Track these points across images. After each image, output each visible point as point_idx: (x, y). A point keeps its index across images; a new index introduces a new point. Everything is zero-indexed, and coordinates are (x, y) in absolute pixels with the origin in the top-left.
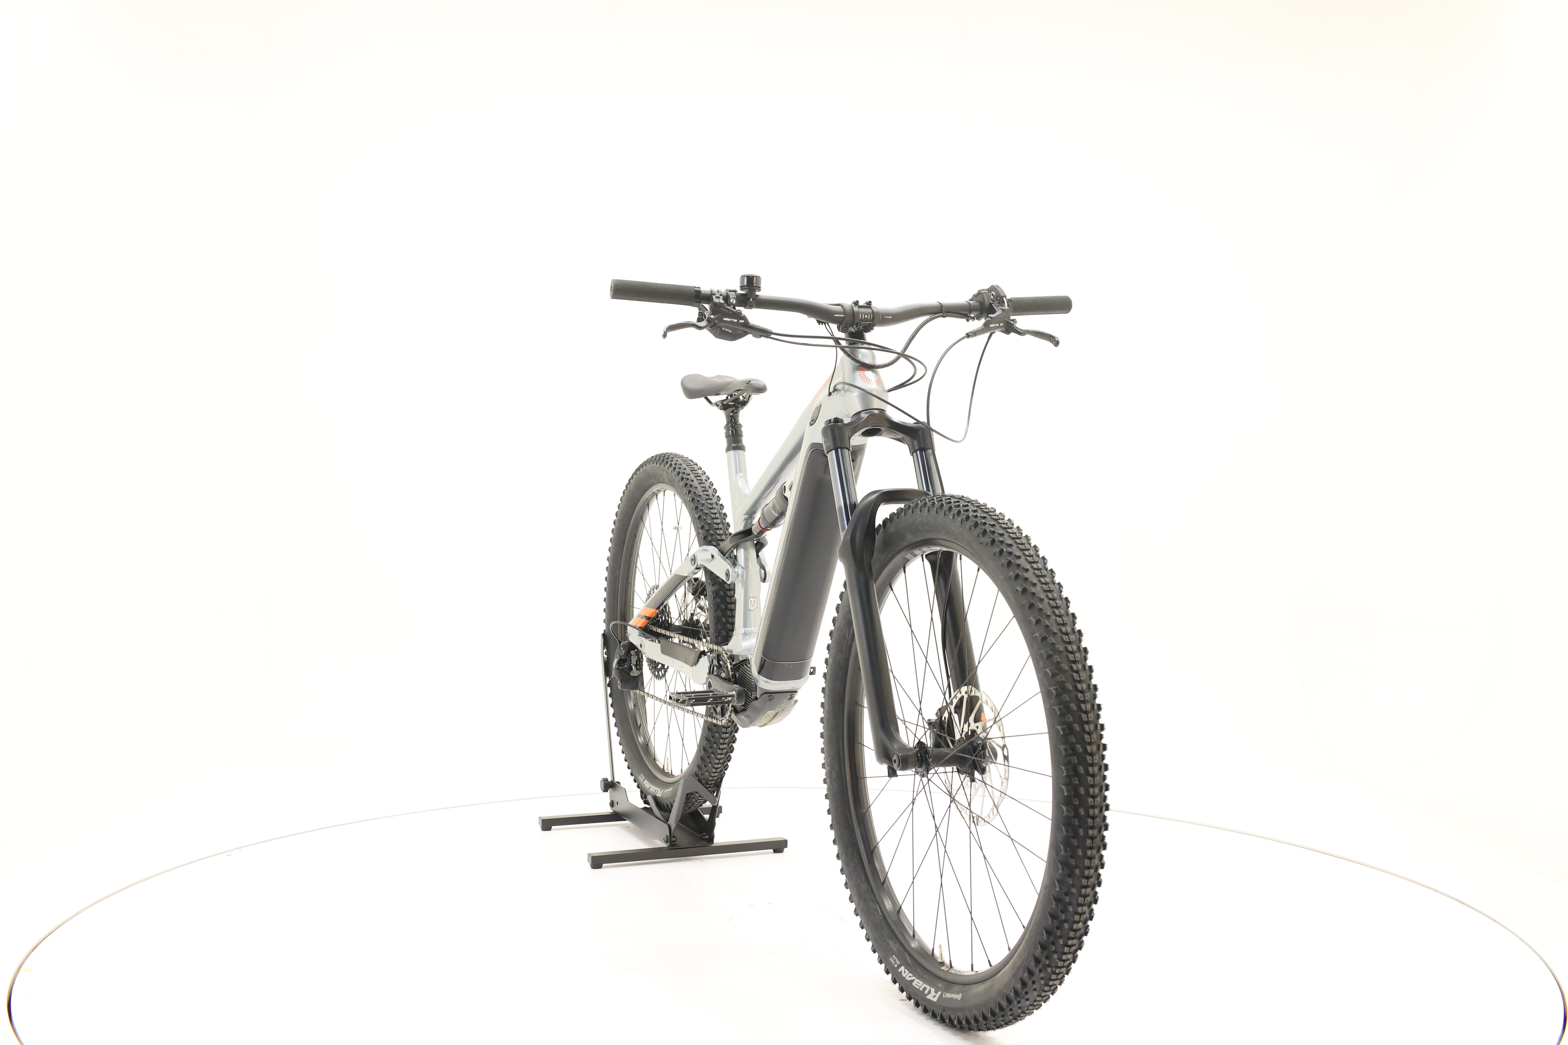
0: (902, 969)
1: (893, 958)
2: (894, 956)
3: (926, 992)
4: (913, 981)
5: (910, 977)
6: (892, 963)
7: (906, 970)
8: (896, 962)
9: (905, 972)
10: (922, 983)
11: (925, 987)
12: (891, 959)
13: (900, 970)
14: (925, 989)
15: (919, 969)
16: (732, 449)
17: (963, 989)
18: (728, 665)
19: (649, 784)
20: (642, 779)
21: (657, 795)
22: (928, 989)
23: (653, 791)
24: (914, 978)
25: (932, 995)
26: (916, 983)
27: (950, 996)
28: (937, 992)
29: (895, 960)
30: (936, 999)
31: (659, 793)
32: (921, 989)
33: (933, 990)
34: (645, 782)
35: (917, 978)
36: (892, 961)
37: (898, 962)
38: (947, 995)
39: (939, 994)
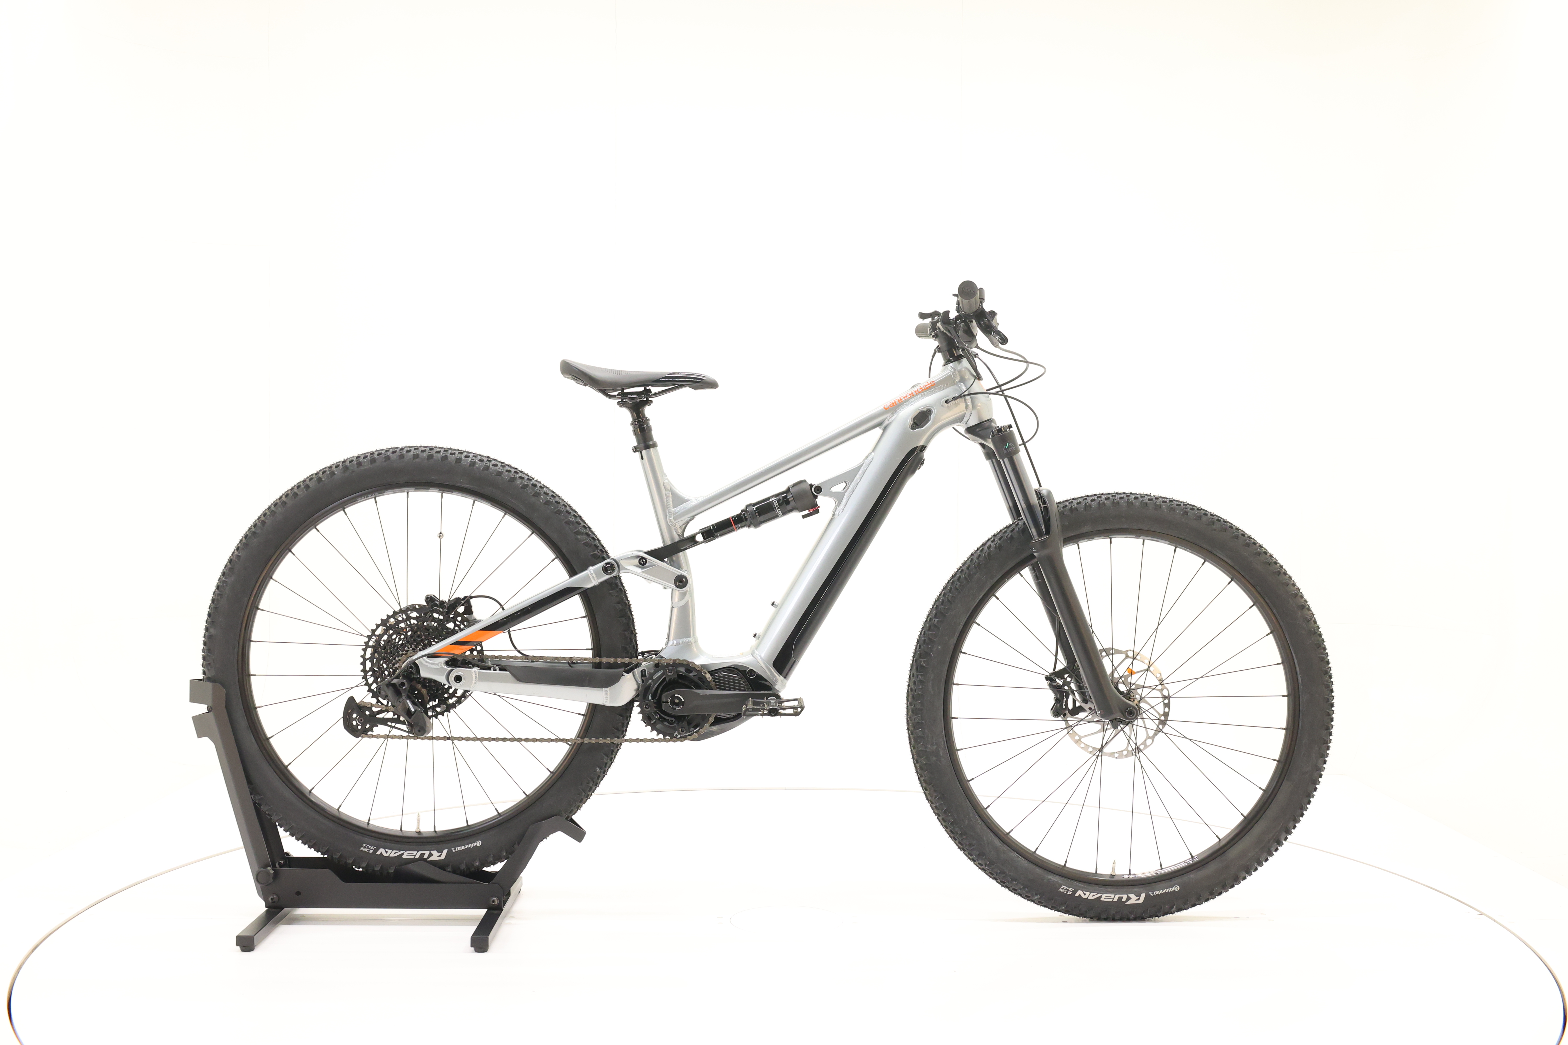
0: (1080, 892)
1: (1063, 888)
2: (1063, 887)
3: (1124, 900)
4: (1101, 897)
5: (1094, 895)
6: (1063, 893)
7: (1085, 892)
8: (1068, 890)
9: (1085, 894)
10: (1113, 896)
11: (1119, 897)
12: (1061, 890)
13: (1077, 895)
14: (1120, 898)
15: (1097, 888)
16: (647, 447)
17: (1172, 883)
18: (708, 676)
19: (394, 851)
20: (372, 849)
21: (431, 859)
22: (1125, 897)
23: (413, 857)
24: (1099, 895)
25: (1133, 899)
26: (1104, 897)
27: (1161, 892)
28: (1139, 895)
29: (1066, 889)
30: (1141, 901)
31: (436, 856)
32: (1115, 900)
33: (1132, 896)
34: (382, 851)
35: (1103, 894)
36: (1063, 891)
37: (1070, 889)
38: (1156, 893)
39: (1143, 896)
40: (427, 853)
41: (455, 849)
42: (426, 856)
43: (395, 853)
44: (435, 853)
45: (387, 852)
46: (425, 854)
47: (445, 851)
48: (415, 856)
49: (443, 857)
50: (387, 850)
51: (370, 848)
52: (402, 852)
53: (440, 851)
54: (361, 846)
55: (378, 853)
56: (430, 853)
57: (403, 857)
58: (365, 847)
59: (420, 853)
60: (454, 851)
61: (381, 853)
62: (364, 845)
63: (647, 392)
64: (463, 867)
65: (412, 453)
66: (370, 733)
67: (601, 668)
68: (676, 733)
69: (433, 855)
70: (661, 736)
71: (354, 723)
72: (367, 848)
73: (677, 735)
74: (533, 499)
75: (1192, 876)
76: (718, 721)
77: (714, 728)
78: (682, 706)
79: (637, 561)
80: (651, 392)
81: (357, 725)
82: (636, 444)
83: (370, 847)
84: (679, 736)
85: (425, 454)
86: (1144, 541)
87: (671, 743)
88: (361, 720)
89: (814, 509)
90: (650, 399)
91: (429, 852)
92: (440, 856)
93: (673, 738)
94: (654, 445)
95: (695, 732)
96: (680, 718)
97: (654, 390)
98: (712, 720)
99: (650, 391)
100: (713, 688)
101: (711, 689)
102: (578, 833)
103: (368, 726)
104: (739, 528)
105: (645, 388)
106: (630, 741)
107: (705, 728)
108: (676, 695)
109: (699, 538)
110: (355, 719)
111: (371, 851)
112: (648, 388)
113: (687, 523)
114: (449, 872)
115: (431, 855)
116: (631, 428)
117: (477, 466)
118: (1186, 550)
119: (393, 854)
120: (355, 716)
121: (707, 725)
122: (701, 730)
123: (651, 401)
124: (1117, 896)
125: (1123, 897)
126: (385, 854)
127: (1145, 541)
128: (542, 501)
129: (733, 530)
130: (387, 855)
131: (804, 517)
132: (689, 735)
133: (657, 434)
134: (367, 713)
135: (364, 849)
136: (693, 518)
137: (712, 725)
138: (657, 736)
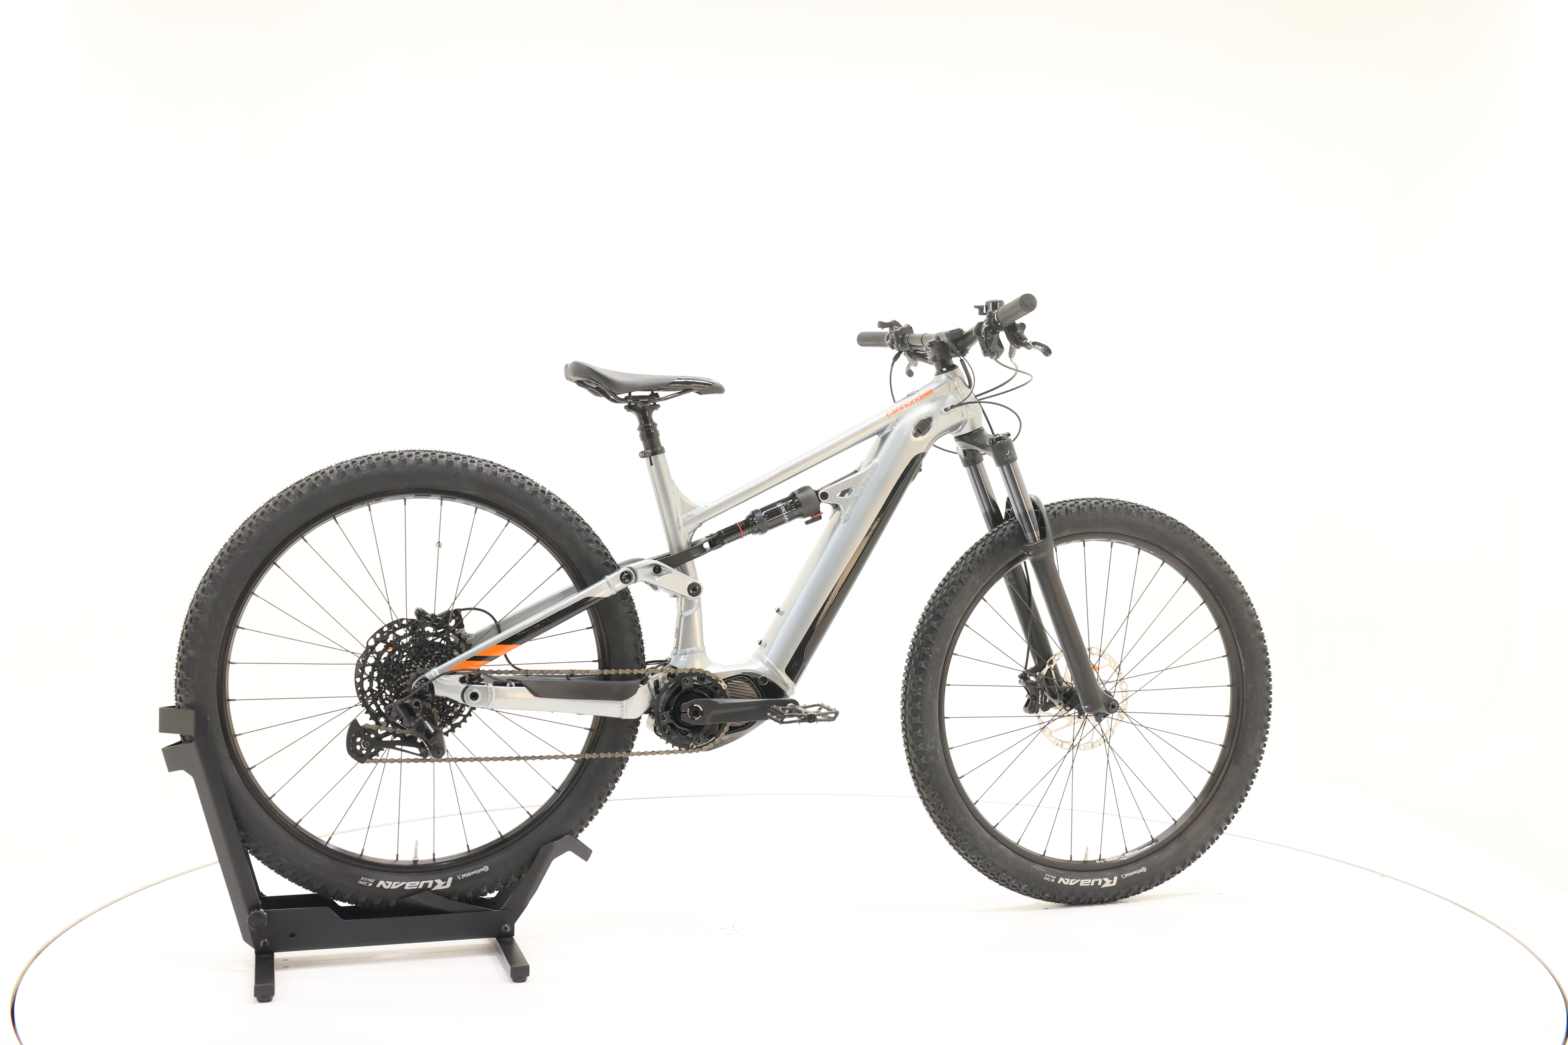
0: (1061, 880)
1: (1047, 877)
2: (1047, 875)
3: (1099, 884)
4: (1079, 882)
7: (1066, 879)
8: (1051, 878)
9: (1066, 881)
10: (1090, 880)
11: (1095, 882)
12: (1045, 878)
13: (1059, 882)
14: (1096, 883)
15: (1074, 873)
16: (655, 453)
17: (1139, 865)
18: (723, 685)
19: (395, 883)
20: (371, 882)
21: (436, 888)
22: (1100, 881)
23: (416, 888)
24: (1078, 881)
25: (1108, 883)
26: (1083, 883)
27: (1131, 874)
28: (1112, 878)
29: (1049, 878)
30: (1114, 884)
31: (440, 885)
32: (1092, 884)
33: (1106, 879)
34: (381, 883)
35: (1081, 879)
36: (1047, 879)
37: (1053, 877)
38: (1126, 875)
39: (1116, 878)
40: (431, 883)
41: (461, 877)
42: (430, 886)
43: (397, 885)
44: (439, 881)
45: (387, 884)
46: (428, 883)
47: (450, 880)
48: (418, 886)
49: (448, 885)
50: (387, 882)
51: (368, 882)
52: (403, 883)
53: (445, 880)
54: (360, 879)
55: (378, 886)
56: (434, 881)
57: (406, 888)
58: (363, 880)
59: (423, 883)
60: (460, 879)
61: (381, 885)
62: (362, 878)
63: (654, 396)
64: (470, 895)
65: (413, 458)
66: (374, 758)
67: (610, 680)
68: (692, 744)
69: (437, 884)
70: (676, 748)
71: (358, 747)
72: (366, 881)
73: (692, 746)
74: (544, 506)
75: (1155, 857)
76: (733, 729)
77: (727, 737)
78: (700, 716)
79: (651, 569)
80: (659, 397)
81: (362, 749)
82: (643, 449)
83: (368, 880)
84: (695, 747)
85: (428, 459)
86: (1112, 543)
87: (687, 754)
88: (367, 744)
89: (816, 516)
90: (657, 403)
91: (432, 881)
92: (445, 884)
93: (688, 749)
94: (662, 451)
95: (711, 742)
96: (696, 729)
97: (662, 394)
98: (726, 729)
99: (657, 395)
100: (729, 697)
101: (726, 697)
102: (584, 853)
103: (373, 750)
104: (746, 534)
105: (652, 392)
106: (639, 754)
107: (721, 736)
108: (695, 705)
109: (706, 545)
110: (359, 743)
111: (370, 885)
112: (655, 392)
113: (695, 530)
114: (455, 900)
115: (435, 884)
116: (638, 433)
117: (484, 471)
118: (1148, 552)
119: (394, 885)
120: (359, 740)
121: (723, 734)
122: (716, 740)
123: (659, 406)
124: (1094, 881)
125: (1098, 881)
126: (385, 887)
127: (1114, 543)
128: (552, 508)
129: (741, 537)
130: (387, 887)
131: (807, 523)
132: (704, 745)
133: (664, 439)
134: (372, 736)
135: (363, 883)
136: (701, 525)
137: (727, 733)
138: (673, 747)
